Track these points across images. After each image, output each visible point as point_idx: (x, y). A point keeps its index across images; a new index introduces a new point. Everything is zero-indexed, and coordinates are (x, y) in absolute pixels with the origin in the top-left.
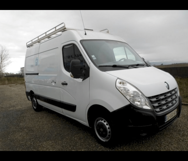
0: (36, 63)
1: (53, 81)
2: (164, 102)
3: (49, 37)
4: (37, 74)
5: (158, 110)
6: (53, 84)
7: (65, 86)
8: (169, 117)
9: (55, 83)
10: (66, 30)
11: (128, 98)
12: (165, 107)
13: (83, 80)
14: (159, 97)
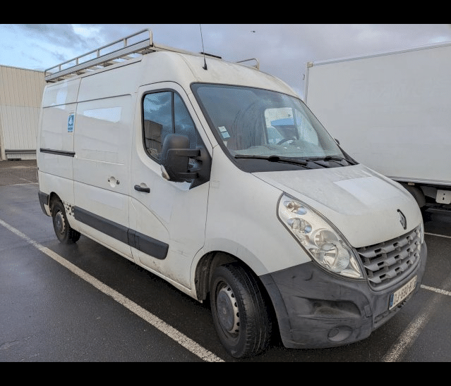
0: (69, 125)
1: (113, 177)
2: (390, 261)
3: (106, 64)
4: (72, 154)
5: (376, 279)
6: (113, 185)
7: (143, 194)
8: (400, 297)
9: (118, 183)
10: (154, 51)
11: (307, 245)
12: (392, 273)
13: (191, 187)
14: (382, 248)
